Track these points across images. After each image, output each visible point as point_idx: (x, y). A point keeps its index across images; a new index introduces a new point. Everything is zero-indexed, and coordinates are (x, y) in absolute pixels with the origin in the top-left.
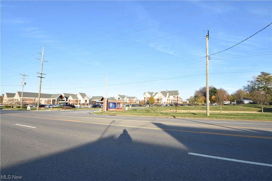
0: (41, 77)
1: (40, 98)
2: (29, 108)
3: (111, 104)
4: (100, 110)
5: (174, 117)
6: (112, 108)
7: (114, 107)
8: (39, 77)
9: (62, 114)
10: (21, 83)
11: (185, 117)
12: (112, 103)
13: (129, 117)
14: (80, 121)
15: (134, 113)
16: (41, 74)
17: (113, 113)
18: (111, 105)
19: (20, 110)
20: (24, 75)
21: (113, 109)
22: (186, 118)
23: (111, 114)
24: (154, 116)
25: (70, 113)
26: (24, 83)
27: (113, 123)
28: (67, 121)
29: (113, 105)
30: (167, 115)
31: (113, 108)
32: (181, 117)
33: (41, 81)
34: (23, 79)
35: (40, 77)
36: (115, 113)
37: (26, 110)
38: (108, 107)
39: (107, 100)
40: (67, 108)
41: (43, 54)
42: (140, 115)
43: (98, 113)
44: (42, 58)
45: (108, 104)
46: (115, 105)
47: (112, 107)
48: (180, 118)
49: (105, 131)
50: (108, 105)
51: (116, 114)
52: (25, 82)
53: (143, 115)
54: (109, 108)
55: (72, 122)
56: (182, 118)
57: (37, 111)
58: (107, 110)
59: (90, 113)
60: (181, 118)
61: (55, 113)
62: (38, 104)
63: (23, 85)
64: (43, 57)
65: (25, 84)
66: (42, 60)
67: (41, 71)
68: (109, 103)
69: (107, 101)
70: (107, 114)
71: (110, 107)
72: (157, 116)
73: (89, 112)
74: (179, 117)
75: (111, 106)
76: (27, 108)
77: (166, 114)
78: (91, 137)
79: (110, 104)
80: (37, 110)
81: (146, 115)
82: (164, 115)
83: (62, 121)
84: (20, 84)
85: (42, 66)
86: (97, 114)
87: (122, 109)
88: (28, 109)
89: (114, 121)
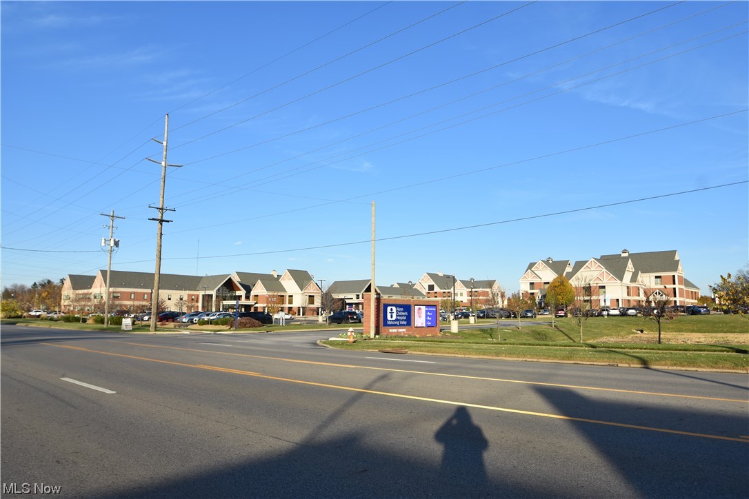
0: (161, 221)
1: (159, 289)
2: (127, 322)
3: (394, 308)
4: (349, 334)
5: (645, 363)
6: (396, 325)
7: (405, 323)
8: (153, 219)
9: (219, 347)
10: (103, 241)
11: (693, 362)
12: (396, 306)
13: (456, 359)
14: (264, 372)
15: (475, 346)
16: (162, 209)
17: (397, 342)
18: (392, 314)
19: (103, 330)
20: (113, 217)
21: (402, 330)
22: (700, 369)
23: (390, 347)
24: (555, 357)
25: (247, 341)
26: (112, 243)
27: (378, 385)
28: (221, 373)
29: (400, 314)
30: (613, 356)
31: (400, 325)
32: (675, 365)
33: (161, 234)
34: (111, 228)
35: (157, 220)
36: (403, 343)
37: (119, 331)
38: (382, 322)
39: (378, 294)
40: (243, 326)
41: (165, 143)
42: (498, 354)
43: (343, 344)
44: (164, 156)
45: (381, 308)
46: (406, 313)
47: (396, 320)
48: (671, 368)
49: (333, 417)
50: (382, 315)
51: (406, 347)
52: (117, 240)
53: (510, 354)
54: (385, 324)
55: (234, 375)
56: (679, 368)
57: (152, 333)
58: (377, 332)
59: (315, 344)
60: (675, 368)
61: (198, 341)
62: (154, 310)
63: (109, 248)
64: (165, 153)
65: (117, 244)
66: (163, 164)
67: (161, 199)
68: (386, 306)
69: (378, 300)
70: (375, 347)
71: (388, 323)
72: (569, 358)
73: (311, 338)
74: (666, 365)
75: (394, 318)
76: (120, 323)
77: (610, 350)
78: (271, 439)
79: (389, 308)
80: (149, 331)
81: (524, 355)
82: (598, 355)
83: (206, 371)
84: (103, 244)
85: (162, 183)
86: (338, 348)
87: (437, 330)
88: (123, 327)
89: (384, 377)
